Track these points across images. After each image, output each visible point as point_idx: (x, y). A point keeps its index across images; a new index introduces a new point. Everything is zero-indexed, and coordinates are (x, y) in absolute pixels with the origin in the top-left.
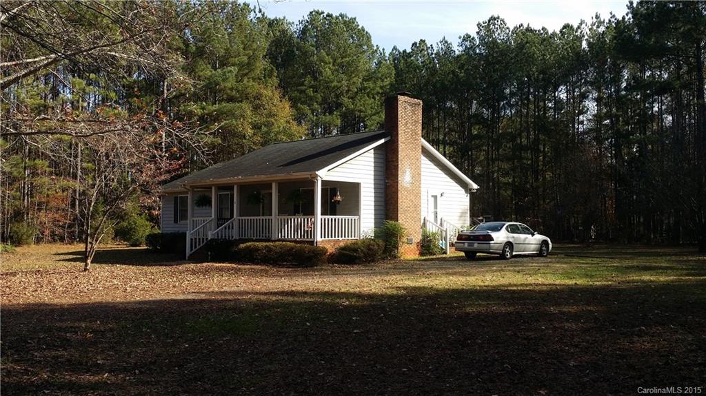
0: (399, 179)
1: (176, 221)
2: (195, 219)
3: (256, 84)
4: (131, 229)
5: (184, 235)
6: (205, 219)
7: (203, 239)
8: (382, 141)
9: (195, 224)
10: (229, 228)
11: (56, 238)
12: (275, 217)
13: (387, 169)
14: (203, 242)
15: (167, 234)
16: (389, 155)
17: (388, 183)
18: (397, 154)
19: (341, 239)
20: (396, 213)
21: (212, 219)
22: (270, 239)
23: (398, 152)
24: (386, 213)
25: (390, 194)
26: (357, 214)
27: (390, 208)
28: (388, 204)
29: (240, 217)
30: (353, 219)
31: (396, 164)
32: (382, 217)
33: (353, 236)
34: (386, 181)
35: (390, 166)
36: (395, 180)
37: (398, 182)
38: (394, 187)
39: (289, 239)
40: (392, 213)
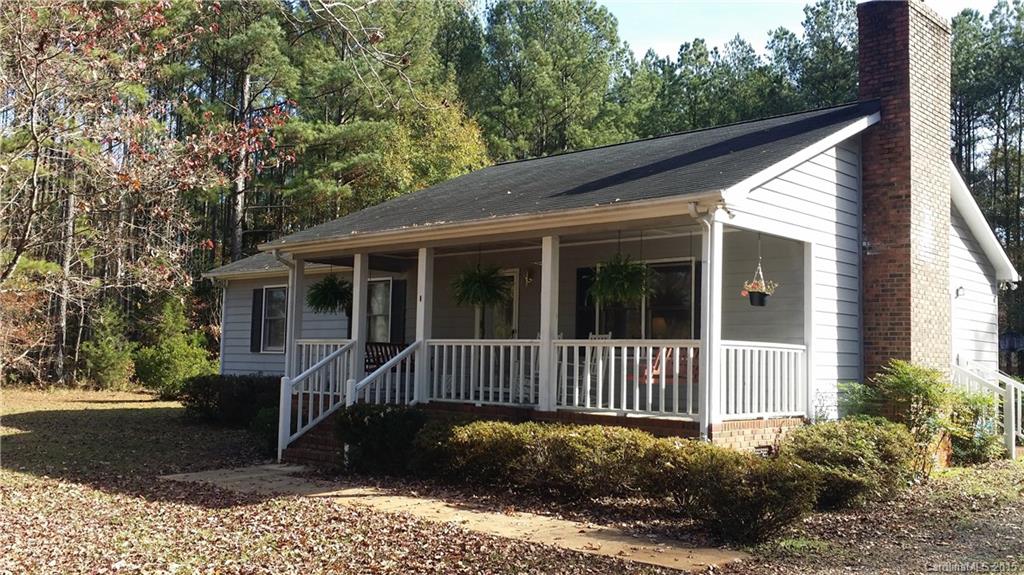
0: (912, 237)
1: (255, 347)
2: (304, 342)
3: (417, 91)
4: (161, 363)
5: (274, 383)
6: (332, 342)
7: (326, 398)
8: (861, 124)
9: (304, 357)
10: (403, 370)
11: (13, 376)
12: (548, 343)
13: (865, 210)
14: (326, 406)
15: (231, 378)
16: (875, 167)
17: (870, 248)
18: (906, 164)
19: (766, 418)
20: (903, 339)
21: (352, 346)
22: (532, 409)
23: (909, 158)
24: (865, 338)
25: (880, 280)
26: (801, 340)
27: (878, 324)
28: (870, 310)
29: (433, 338)
30: (793, 352)
31: (901, 192)
32: (855, 348)
33: (792, 407)
34: (864, 244)
35: (877, 199)
36: (898, 241)
37: (909, 246)
38: (895, 261)
39: (600, 410)
40: (885, 339)
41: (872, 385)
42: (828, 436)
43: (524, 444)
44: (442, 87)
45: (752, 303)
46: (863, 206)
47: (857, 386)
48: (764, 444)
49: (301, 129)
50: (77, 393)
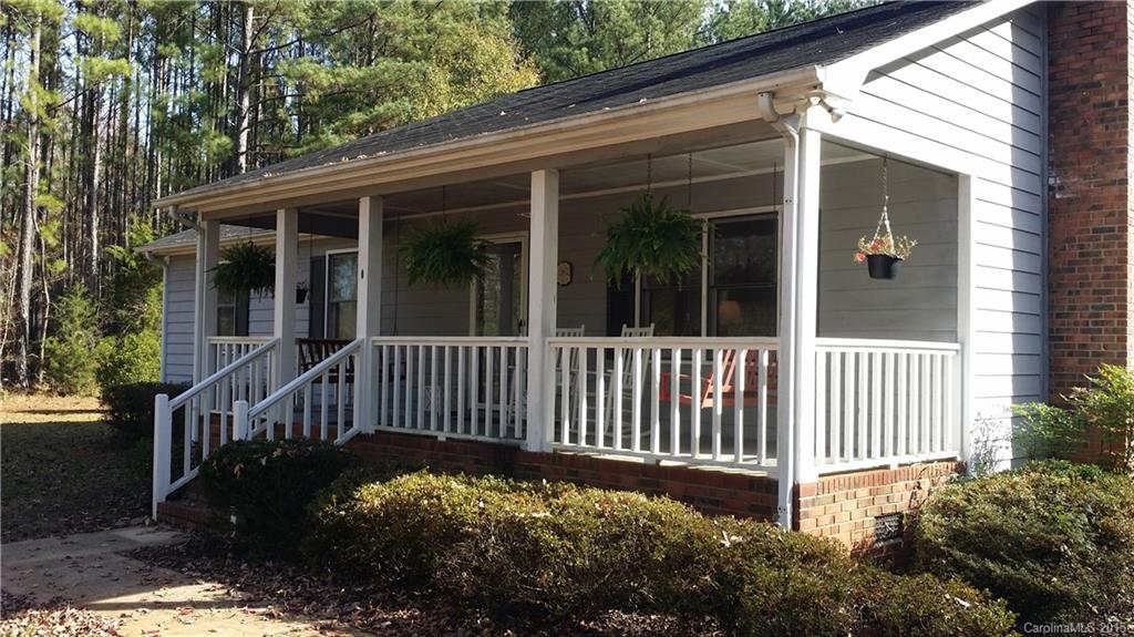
2: (218, 340)
4: (121, 363)
6: (250, 340)
12: (540, 342)
16: (1072, 58)
17: (1061, 188)
18: (1120, 51)
19: (894, 467)
20: (1115, 331)
21: (272, 347)
22: (517, 448)
23: (1124, 41)
24: (1051, 331)
25: (1077, 236)
26: (951, 334)
27: (1073, 308)
28: (1059, 286)
29: (381, 335)
30: (939, 354)
31: (1112, 97)
32: (1036, 346)
33: (937, 445)
34: (1052, 181)
35: (1074, 109)
36: (1107, 174)
37: (1124, 182)
38: (1101, 207)
39: (618, 454)
40: (1084, 331)
41: (1067, 406)
42: (1004, 502)
43: (463, 524)
44: (492, 22)
45: (872, 276)
46: (1050, 122)
47: (1042, 408)
48: (890, 510)
49: (312, 72)
50: (37, 401)
